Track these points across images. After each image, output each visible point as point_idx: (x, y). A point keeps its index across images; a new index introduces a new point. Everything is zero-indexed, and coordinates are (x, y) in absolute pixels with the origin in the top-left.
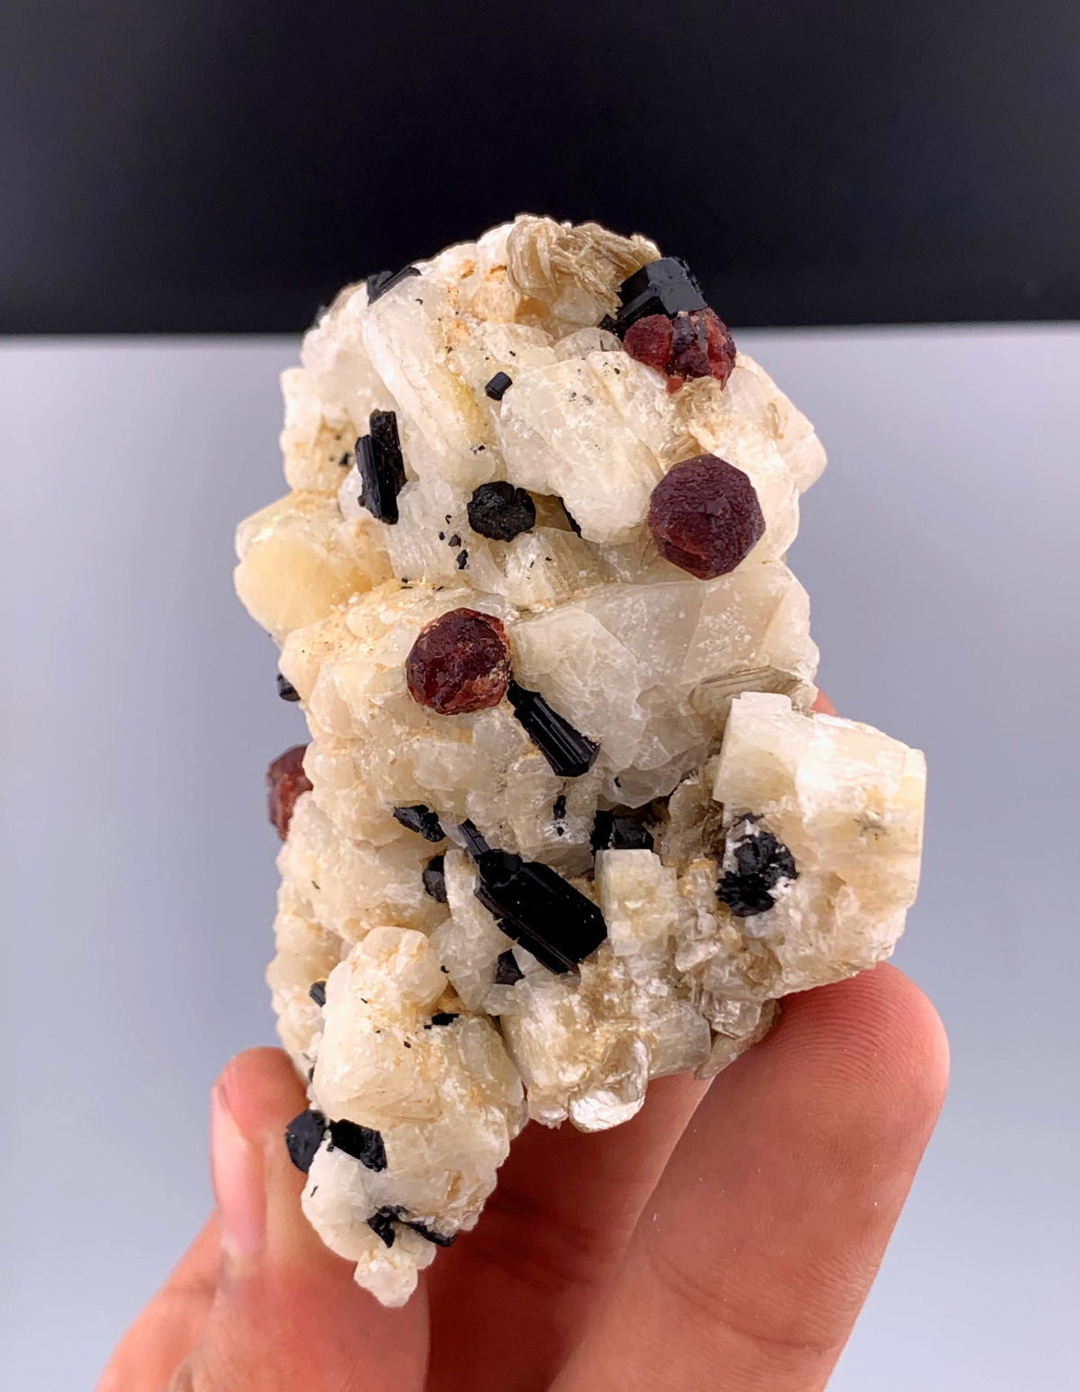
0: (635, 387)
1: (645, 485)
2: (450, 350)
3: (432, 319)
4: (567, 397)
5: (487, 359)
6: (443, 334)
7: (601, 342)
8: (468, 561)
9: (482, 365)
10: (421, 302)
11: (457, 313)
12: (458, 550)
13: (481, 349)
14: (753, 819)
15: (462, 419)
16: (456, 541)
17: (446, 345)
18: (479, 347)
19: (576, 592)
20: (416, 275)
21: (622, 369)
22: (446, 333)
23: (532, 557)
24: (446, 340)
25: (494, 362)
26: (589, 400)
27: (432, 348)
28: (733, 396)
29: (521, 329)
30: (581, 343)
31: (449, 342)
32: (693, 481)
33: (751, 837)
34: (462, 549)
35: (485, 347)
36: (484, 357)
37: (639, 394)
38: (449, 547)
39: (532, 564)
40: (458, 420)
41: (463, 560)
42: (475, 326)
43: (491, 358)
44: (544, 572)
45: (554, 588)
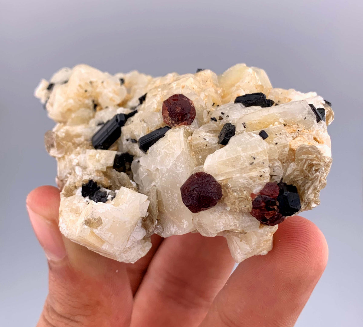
0: (254, 181)
1: (217, 175)
2: (285, 125)
3: (297, 122)
4: (253, 156)
5: (276, 135)
6: (291, 124)
7: (276, 175)
8: (213, 121)
9: (274, 132)
10: (304, 119)
11: (299, 131)
12: (217, 119)
13: (280, 133)
14: (113, 198)
15: (256, 122)
16: (221, 118)
17: (287, 125)
18: (281, 133)
19: (194, 153)
20: (317, 120)
21: (262, 178)
22: (292, 126)
23: (207, 140)
24: (289, 125)
25: (274, 137)
26: (251, 164)
27: (286, 119)
28: (249, 218)
29: (287, 149)
30: (277, 168)
31: (288, 126)
32: (209, 187)
33: (108, 197)
34: (218, 120)
35: (281, 135)
36: (277, 134)
37: (251, 182)
38: (219, 116)
39: (205, 139)
40: (255, 120)
41: (214, 119)
42: (292, 135)
43: (276, 136)
44: (202, 143)
45: (196, 145)
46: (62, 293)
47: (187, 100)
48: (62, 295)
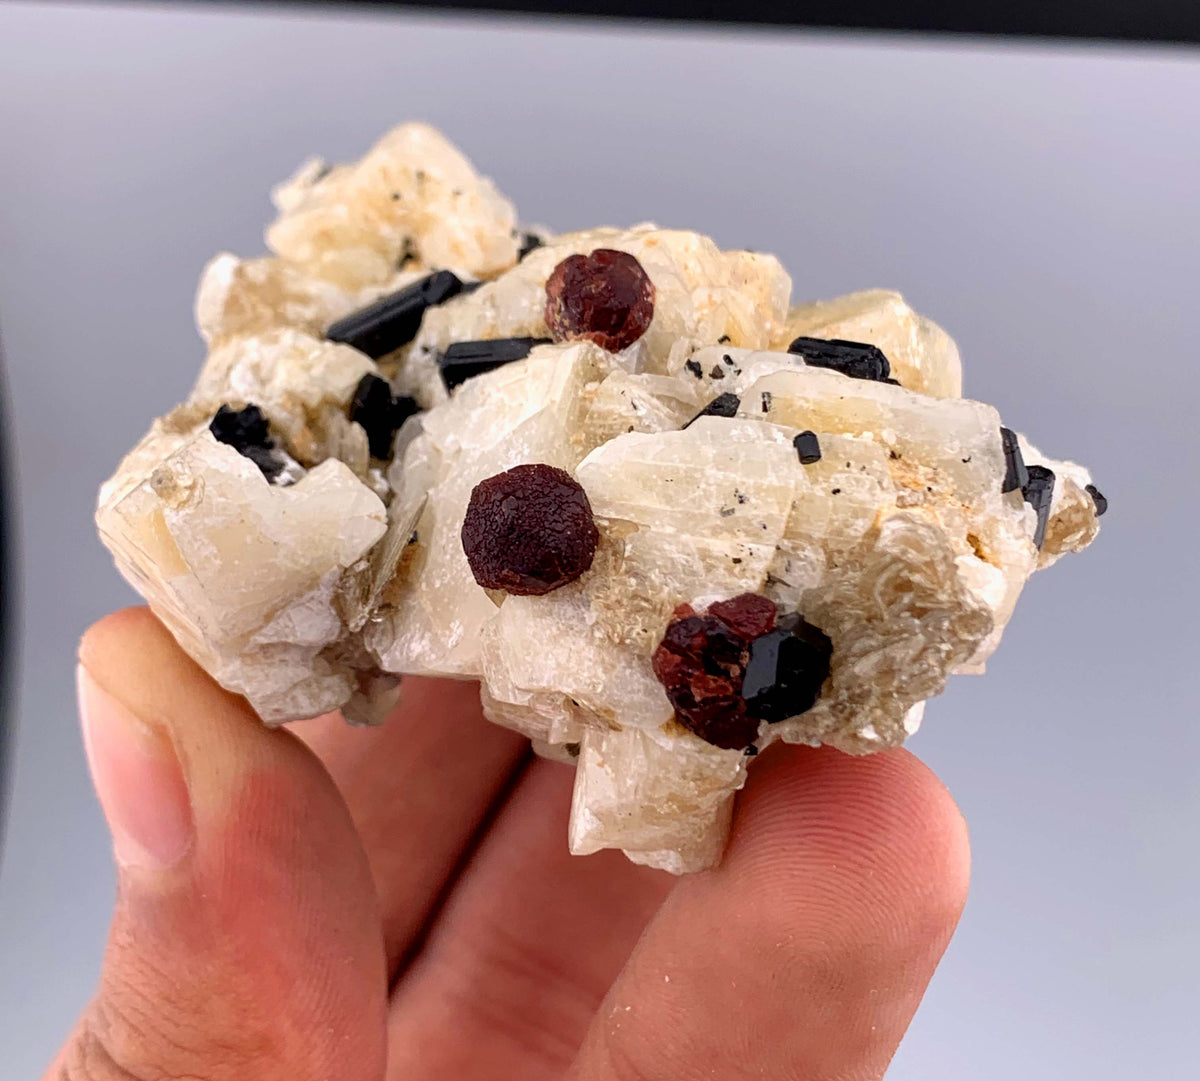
0: (709, 569)
2: (893, 456)
3: (940, 461)
4: (742, 492)
5: (848, 465)
6: (916, 462)
7: (789, 586)
8: (691, 374)
9: (845, 453)
10: (964, 461)
11: (930, 489)
12: (707, 370)
13: (864, 468)
15: (806, 405)
16: (717, 374)
17: (903, 457)
18: (867, 467)
19: (584, 435)
20: (1004, 484)
21: (737, 568)
22: (917, 468)
23: (641, 412)
24: (909, 462)
25: (840, 468)
26: (726, 513)
27: (908, 437)
28: (642, 680)
29: (861, 526)
30: (801, 563)
31: (905, 463)
33: (280, 475)
34: (706, 375)
35: (864, 472)
36: (852, 463)
37: (699, 566)
38: (714, 364)
39: (635, 407)
40: (807, 401)
41: (695, 368)
42: (902, 493)
43: (846, 469)
44: (621, 416)
45: (600, 414)
46: (145, 991)
47: (639, 275)
48: (144, 998)
